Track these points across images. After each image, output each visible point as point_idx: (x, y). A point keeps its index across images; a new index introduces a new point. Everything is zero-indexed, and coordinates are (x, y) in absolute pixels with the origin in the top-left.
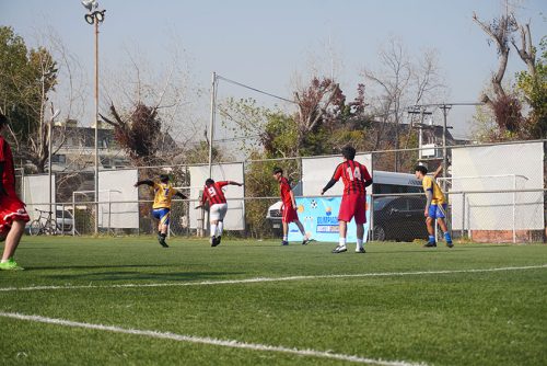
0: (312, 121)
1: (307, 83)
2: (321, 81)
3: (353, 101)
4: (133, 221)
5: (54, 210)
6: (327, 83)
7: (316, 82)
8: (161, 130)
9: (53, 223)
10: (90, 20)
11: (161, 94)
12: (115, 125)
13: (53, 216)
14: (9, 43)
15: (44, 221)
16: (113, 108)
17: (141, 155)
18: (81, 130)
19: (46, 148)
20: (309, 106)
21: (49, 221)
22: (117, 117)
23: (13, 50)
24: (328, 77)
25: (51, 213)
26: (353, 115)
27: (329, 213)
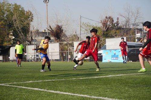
0: (106, 28)
1: (104, 18)
2: (108, 17)
3: (116, 22)
4: (58, 57)
5: (35, 55)
6: (110, 18)
7: (106, 17)
8: (63, 32)
9: (36, 58)
10: (45, 2)
11: (63, 22)
12: (51, 31)
13: (36, 56)
14: (20, 9)
15: (33, 58)
16: (50, 26)
17: (58, 39)
18: (41, 32)
19: (32, 37)
20: (105, 24)
21: (34, 58)
22: (51, 29)
23: (21, 11)
24: (110, 16)
25: (35, 56)
26: (116, 26)
27: (115, 54)
